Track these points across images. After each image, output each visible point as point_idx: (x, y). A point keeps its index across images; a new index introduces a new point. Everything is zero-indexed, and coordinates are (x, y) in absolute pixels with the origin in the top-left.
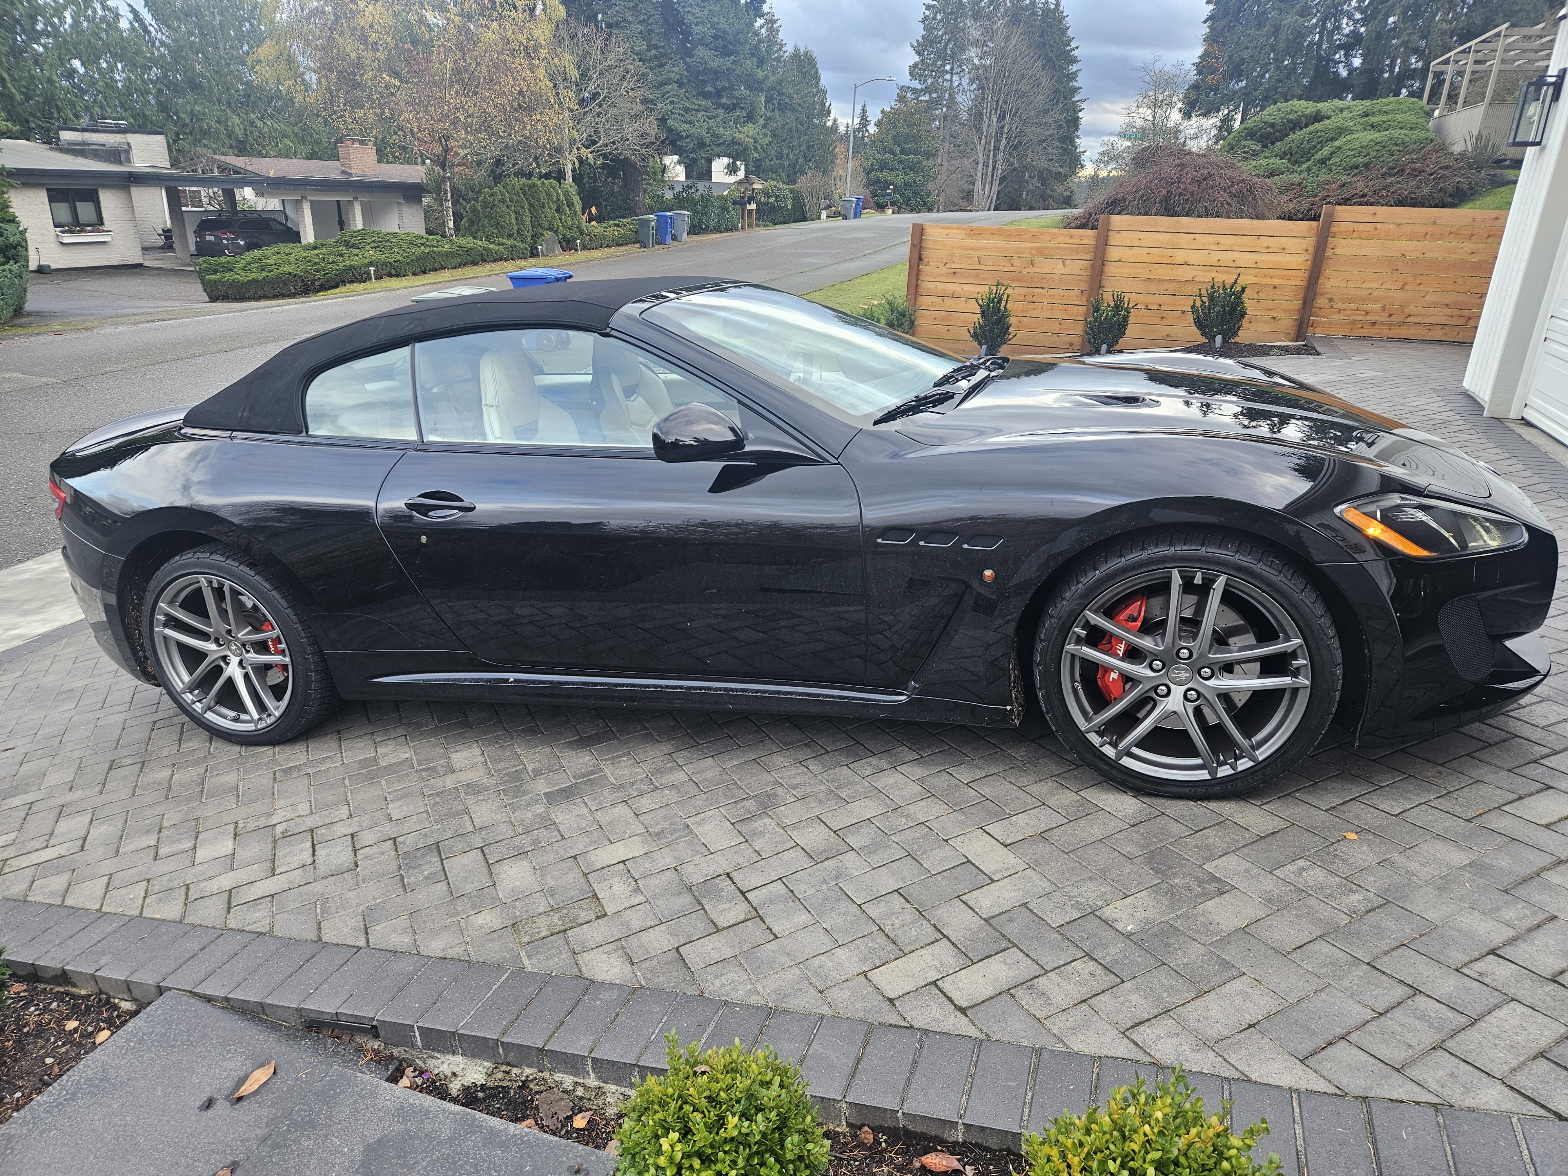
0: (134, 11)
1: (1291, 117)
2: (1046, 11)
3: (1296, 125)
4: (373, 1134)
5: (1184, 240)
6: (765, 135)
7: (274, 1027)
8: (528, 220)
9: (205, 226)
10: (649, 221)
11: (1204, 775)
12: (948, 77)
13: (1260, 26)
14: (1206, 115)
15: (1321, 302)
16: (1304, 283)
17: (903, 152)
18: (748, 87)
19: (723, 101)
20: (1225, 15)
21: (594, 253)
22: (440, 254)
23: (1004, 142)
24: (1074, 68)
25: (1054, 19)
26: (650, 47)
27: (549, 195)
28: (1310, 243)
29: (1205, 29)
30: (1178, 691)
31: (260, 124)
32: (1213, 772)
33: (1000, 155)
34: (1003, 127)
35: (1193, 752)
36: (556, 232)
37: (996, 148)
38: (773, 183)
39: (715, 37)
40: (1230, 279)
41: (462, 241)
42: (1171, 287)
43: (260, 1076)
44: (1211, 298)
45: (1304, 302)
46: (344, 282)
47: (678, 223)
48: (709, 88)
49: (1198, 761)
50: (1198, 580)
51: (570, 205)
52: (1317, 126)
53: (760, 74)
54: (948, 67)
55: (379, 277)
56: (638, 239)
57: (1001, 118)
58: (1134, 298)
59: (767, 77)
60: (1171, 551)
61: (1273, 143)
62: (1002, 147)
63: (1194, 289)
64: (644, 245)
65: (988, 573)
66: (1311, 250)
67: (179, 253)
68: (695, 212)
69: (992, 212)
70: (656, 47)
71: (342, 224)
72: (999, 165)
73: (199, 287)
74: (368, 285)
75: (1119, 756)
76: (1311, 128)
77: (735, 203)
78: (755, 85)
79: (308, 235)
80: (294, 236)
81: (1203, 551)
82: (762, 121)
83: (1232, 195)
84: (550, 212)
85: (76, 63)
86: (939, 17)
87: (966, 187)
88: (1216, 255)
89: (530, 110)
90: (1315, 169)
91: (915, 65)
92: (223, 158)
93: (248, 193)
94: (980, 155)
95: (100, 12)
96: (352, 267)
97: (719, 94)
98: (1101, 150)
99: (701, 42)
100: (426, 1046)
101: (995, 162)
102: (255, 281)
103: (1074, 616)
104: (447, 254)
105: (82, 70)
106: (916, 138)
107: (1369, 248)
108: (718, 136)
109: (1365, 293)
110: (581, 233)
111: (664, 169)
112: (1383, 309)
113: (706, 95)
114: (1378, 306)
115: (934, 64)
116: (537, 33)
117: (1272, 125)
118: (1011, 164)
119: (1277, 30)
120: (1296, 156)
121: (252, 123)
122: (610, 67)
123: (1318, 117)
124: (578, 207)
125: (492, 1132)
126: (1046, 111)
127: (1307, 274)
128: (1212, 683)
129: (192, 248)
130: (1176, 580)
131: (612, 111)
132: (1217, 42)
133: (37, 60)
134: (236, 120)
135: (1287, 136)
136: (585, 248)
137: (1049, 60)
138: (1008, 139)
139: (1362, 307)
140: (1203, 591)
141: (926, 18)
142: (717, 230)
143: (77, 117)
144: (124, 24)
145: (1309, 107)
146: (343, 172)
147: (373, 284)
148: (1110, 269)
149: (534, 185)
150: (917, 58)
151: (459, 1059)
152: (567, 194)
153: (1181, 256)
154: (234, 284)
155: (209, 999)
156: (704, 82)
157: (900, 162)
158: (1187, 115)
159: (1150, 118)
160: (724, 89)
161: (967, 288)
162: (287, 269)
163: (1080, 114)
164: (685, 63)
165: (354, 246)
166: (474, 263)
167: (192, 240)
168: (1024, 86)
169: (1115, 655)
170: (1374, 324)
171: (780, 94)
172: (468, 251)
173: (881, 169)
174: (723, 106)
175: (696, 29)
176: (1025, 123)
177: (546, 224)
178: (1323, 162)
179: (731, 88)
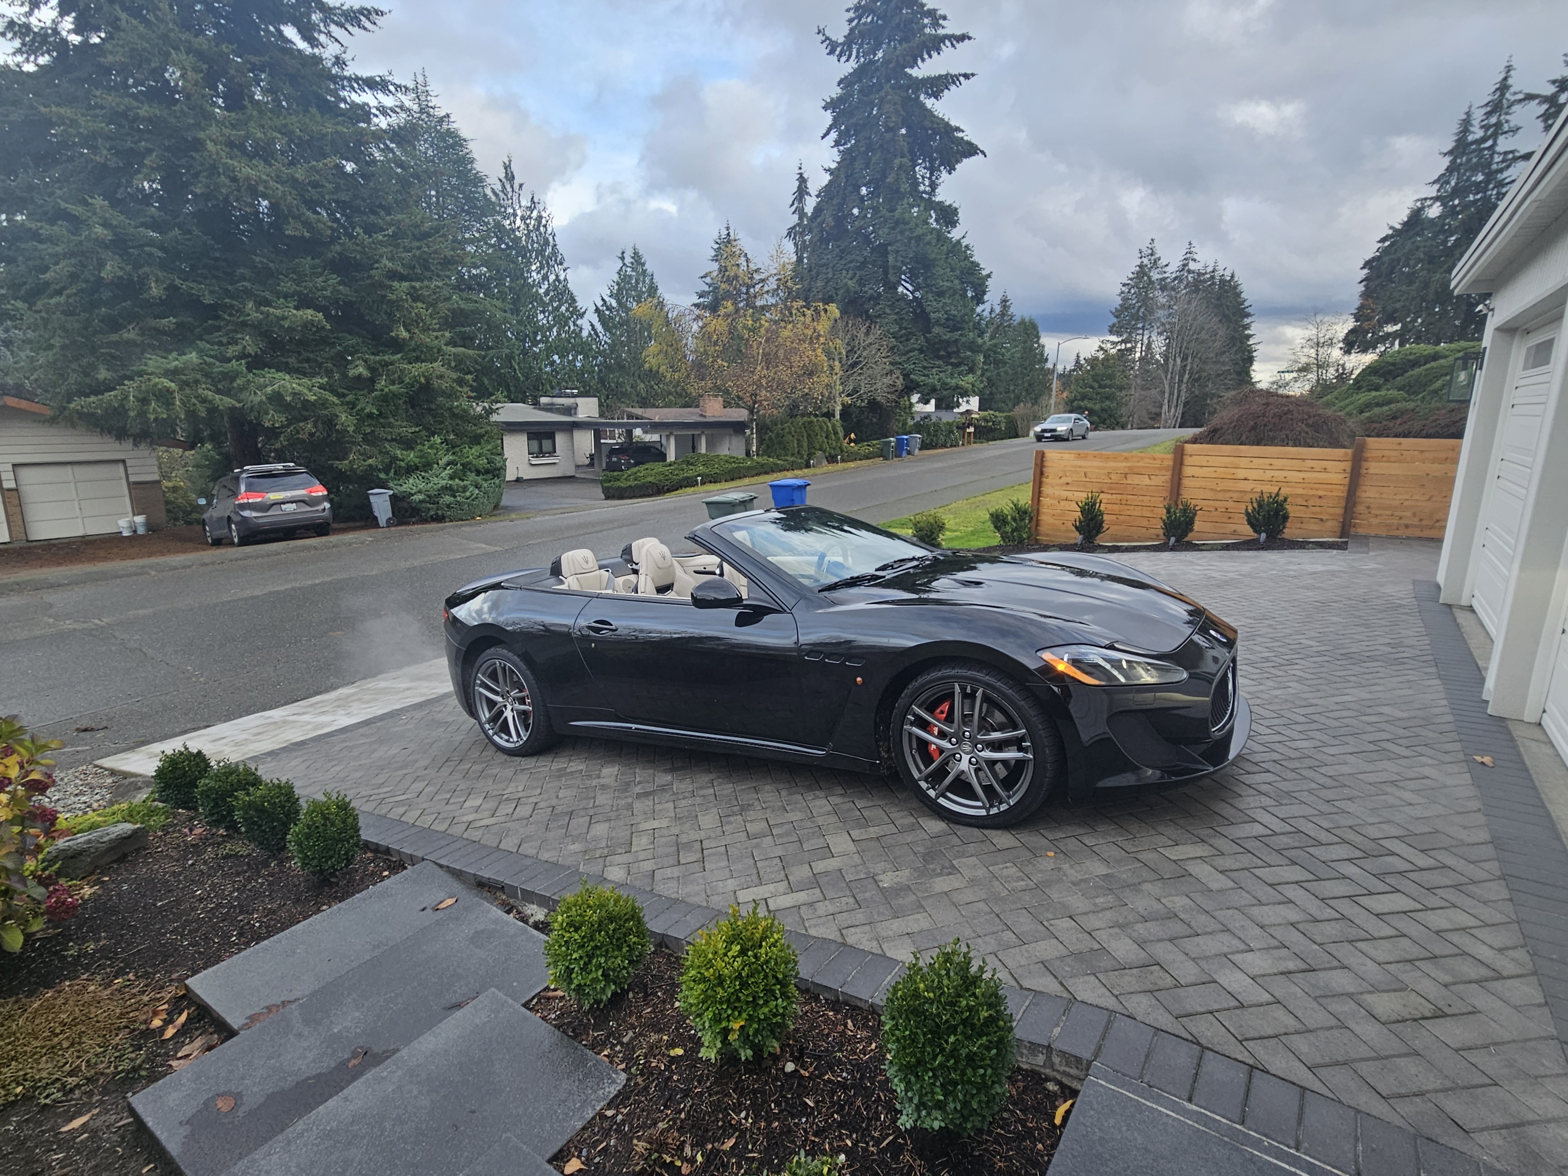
0: (592, 325)
1: (1411, 357)
2: (1223, 281)
3: (1415, 364)
4: (480, 928)
5: (1243, 462)
6: (982, 382)
7: (464, 882)
8: (805, 444)
9: (613, 452)
10: (890, 442)
11: (983, 812)
12: (1140, 332)
13: (1411, 283)
14: (1364, 351)
15: (1360, 509)
16: (1345, 494)
17: (1100, 387)
18: (971, 350)
19: (953, 360)
20: (1379, 277)
21: (852, 465)
22: (744, 468)
23: (1187, 376)
24: (1247, 321)
25: (1230, 286)
26: (901, 329)
27: (821, 427)
28: (1348, 465)
29: (1361, 288)
30: (966, 758)
31: (656, 387)
32: (988, 811)
33: (1184, 386)
34: (1185, 366)
35: (976, 798)
36: (824, 452)
37: (1181, 381)
38: (992, 412)
39: (947, 319)
40: (1275, 490)
41: (760, 460)
42: (1236, 496)
43: (450, 902)
44: (1260, 506)
45: (1346, 509)
46: (681, 487)
47: (912, 443)
48: (942, 353)
49: (980, 804)
50: (969, 691)
51: (836, 433)
52: (1433, 364)
53: (980, 341)
54: (1140, 325)
55: (703, 483)
56: (883, 454)
57: (1185, 359)
58: (1201, 503)
59: (985, 343)
60: (953, 672)
61: (1394, 378)
62: (1185, 380)
63: (1247, 498)
64: (886, 458)
65: (859, 679)
66: (1349, 470)
67: (596, 468)
68: (929, 434)
69: (1177, 429)
70: (905, 328)
71: (694, 449)
72: (1183, 393)
73: (600, 490)
74: (696, 488)
75: (937, 797)
76: (1428, 366)
77: (958, 428)
78: (974, 348)
79: (671, 457)
80: (662, 456)
81: (969, 673)
82: (979, 372)
83: (1307, 425)
84: (821, 438)
85: (556, 357)
86: (1133, 291)
87: (1154, 410)
88: (1269, 474)
89: (811, 374)
90: (1428, 398)
91: (1114, 325)
92: (630, 409)
93: (638, 432)
94: (1167, 386)
95: (572, 328)
96: (687, 478)
97: (949, 356)
98: (1272, 380)
99: (938, 322)
100: (523, 899)
101: (1179, 391)
102: (630, 486)
103: (907, 710)
104: (749, 468)
105: (558, 361)
106: (1111, 377)
107: (1395, 469)
108: (946, 384)
109: (1397, 503)
110: (842, 451)
111: (911, 405)
112: (1414, 515)
113: (939, 358)
114: (1408, 514)
115: (1129, 323)
116: (819, 328)
117: (1393, 364)
118: (1193, 392)
119: (1426, 285)
120: (1411, 389)
121: (652, 387)
122: (871, 344)
123: (1435, 357)
124: (841, 434)
125: (533, 936)
126: (1223, 353)
127: (1347, 488)
128: (982, 754)
129: (604, 465)
130: (957, 689)
131: (870, 372)
132: (1372, 297)
133: (536, 356)
134: (642, 385)
135: (1407, 372)
136: (843, 461)
137: (1225, 316)
138: (1191, 374)
139: (1396, 513)
140: (972, 696)
141: (1122, 293)
142: (944, 446)
143: (552, 388)
144: (585, 334)
145: (1425, 348)
146: (701, 415)
147: (699, 488)
148: (1186, 482)
149: (812, 422)
150: (1115, 320)
151: (535, 907)
152: (834, 426)
153: (1241, 474)
154: (619, 488)
155: (441, 866)
156: (939, 350)
157: (1098, 394)
158: (1348, 352)
159: (1314, 355)
160: (954, 352)
161: (1076, 494)
162: (649, 479)
163: (1254, 354)
164: (925, 337)
165: (692, 464)
166: (766, 473)
167: (604, 460)
168: (1204, 335)
169: (932, 734)
170: (1407, 526)
171: (995, 353)
172: (762, 466)
173: (1083, 399)
174: (952, 364)
175: (933, 315)
176: (1204, 363)
177: (818, 447)
178: (1436, 392)
179: (958, 352)
